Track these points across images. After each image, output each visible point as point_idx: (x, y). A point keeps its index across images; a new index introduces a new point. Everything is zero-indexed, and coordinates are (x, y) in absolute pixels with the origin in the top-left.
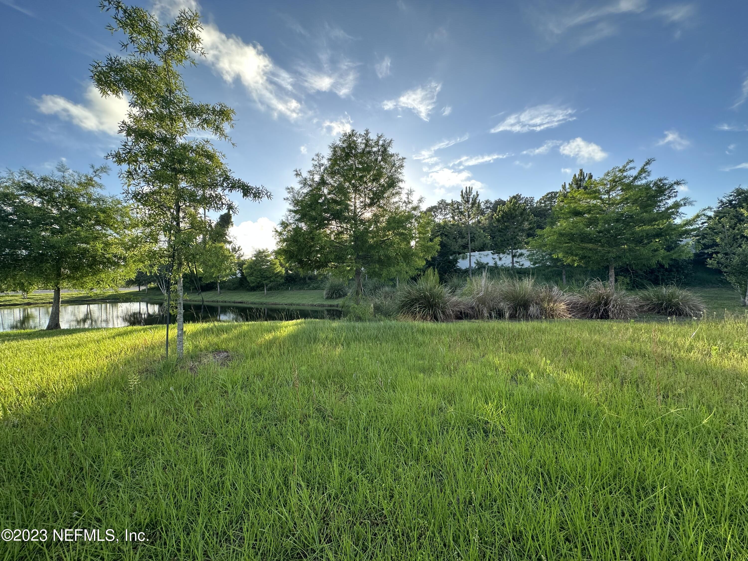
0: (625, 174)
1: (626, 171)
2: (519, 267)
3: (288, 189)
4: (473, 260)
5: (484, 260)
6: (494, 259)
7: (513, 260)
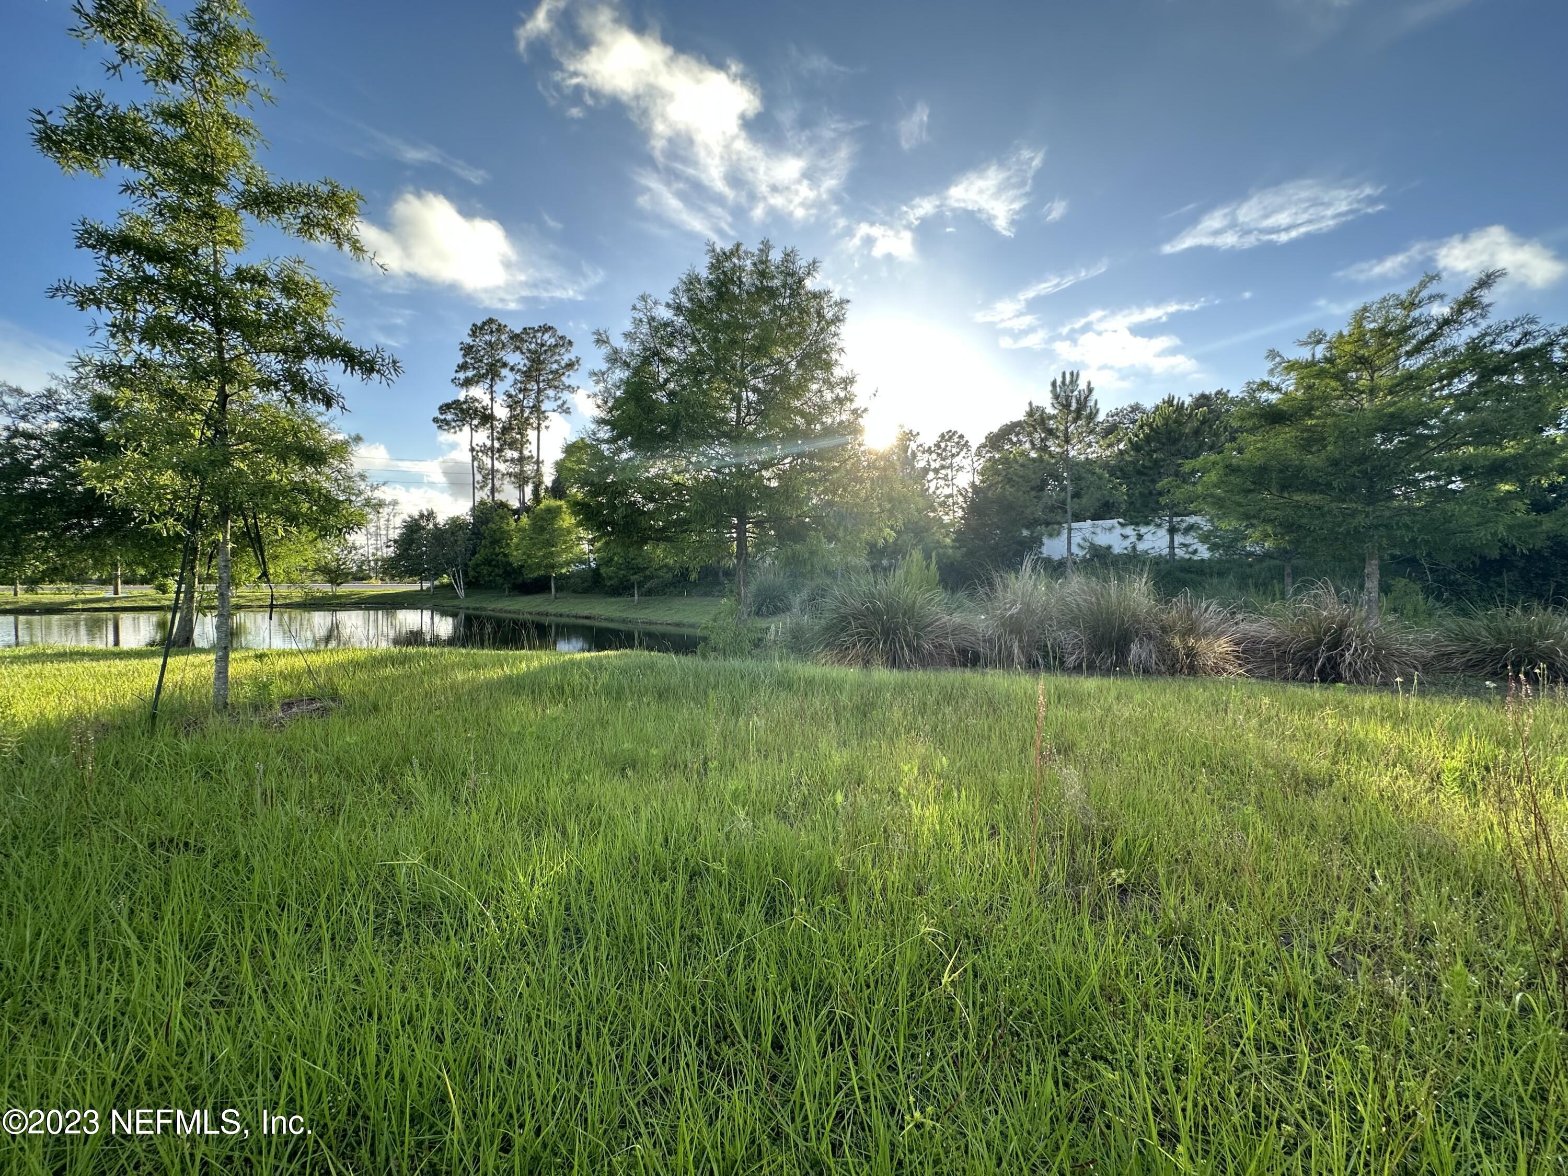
0: (1416, 313)
1: (1419, 305)
2: (1187, 556)
3: (595, 374)
4: (1077, 539)
5: (1102, 540)
6: (1125, 537)
7: (1172, 541)
